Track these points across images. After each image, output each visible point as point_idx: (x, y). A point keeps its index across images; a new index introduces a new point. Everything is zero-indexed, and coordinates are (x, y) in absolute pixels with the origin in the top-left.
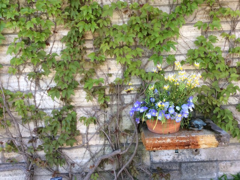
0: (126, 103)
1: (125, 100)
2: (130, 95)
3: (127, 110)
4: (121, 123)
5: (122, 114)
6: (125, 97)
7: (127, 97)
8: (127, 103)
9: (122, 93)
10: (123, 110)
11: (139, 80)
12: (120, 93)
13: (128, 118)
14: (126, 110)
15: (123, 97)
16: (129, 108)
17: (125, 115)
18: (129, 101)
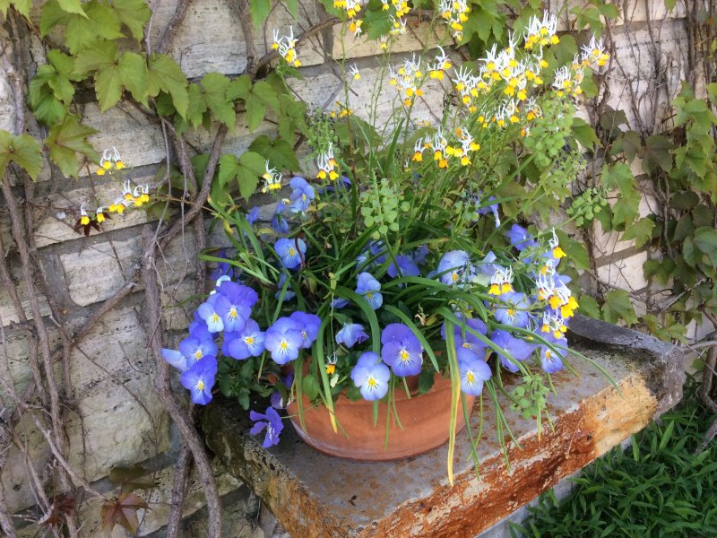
0: (81, 300)
1: (75, 285)
2: (106, 246)
3: (99, 348)
4: (76, 439)
5: (74, 376)
6: (69, 261)
7: (87, 263)
8: (93, 299)
9: (42, 242)
10: (76, 351)
11: (144, 135)
12: (29, 240)
13: (119, 394)
14: (91, 345)
15: (57, 266)
16: (113, 326)
17: (95, 384)
18: (105, 286)
